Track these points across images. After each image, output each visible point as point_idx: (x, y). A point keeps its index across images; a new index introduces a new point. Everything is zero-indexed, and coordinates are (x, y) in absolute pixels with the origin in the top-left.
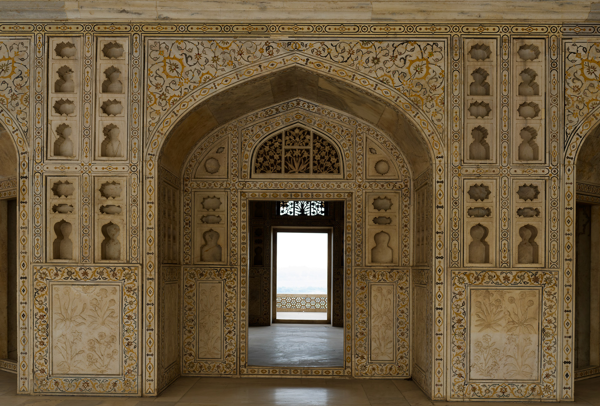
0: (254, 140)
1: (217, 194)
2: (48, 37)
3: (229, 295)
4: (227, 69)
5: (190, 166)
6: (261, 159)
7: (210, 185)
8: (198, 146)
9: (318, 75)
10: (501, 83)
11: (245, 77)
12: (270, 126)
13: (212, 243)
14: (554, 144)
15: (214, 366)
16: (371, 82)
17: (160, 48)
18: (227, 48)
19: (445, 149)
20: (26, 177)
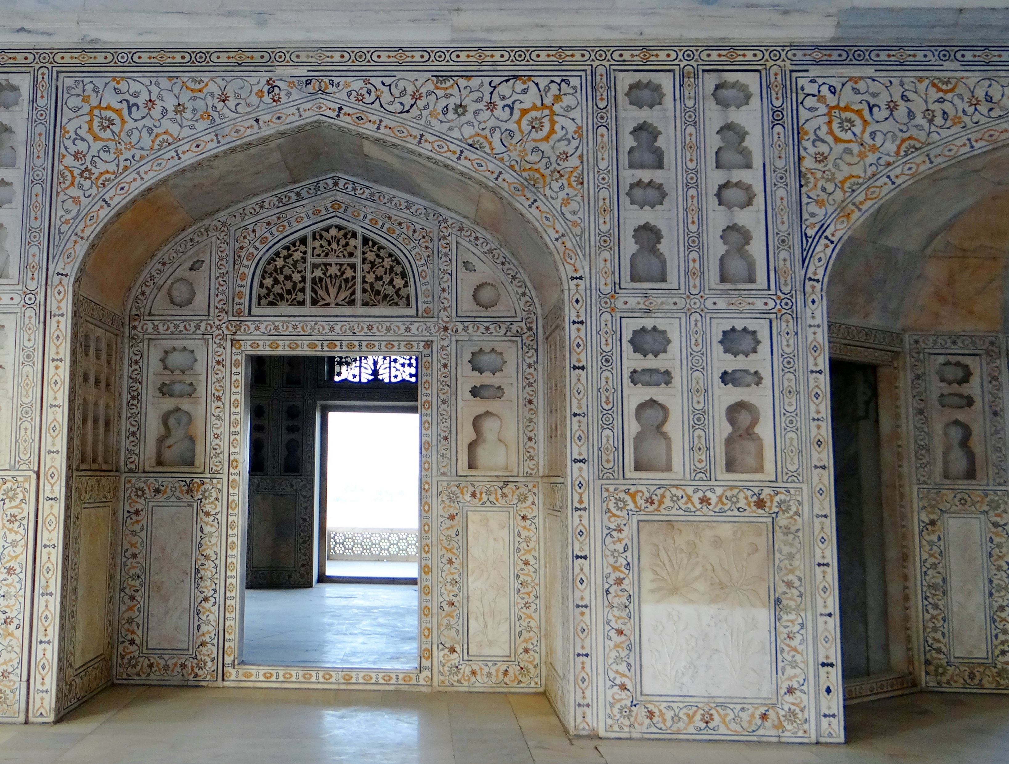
0: (256, 248)
1: (189, 344)
4: (200, 126)
5: (143, 293)
6: (268, 282)
7: (176, 327)
8: (155, 259)
9: (360, 135)
10: (683, 147)
11: (231, 140)
12: (285, 223)
13: (178, 433)
14: (783, 254)
15: (175, 664)
16: (452, 147)
17: (84, 91)
18: (200, 90)
19: (586, 263)
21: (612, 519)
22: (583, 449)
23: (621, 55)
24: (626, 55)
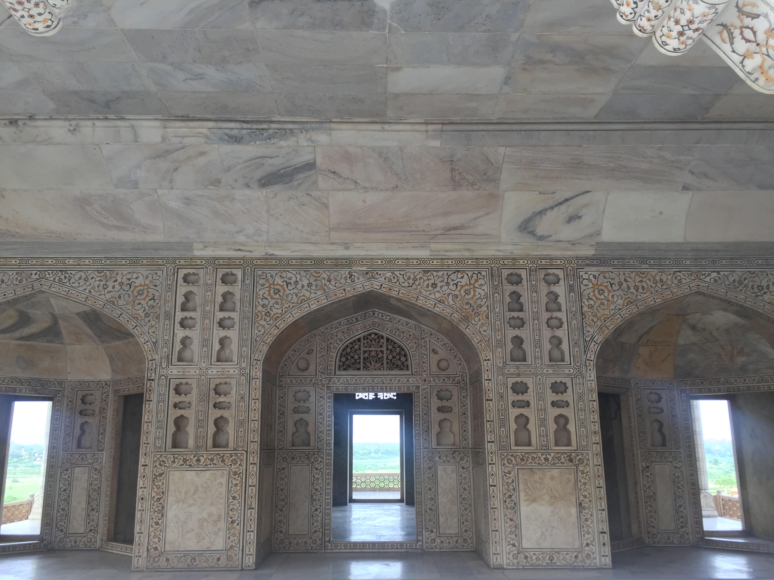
0: (337, 344)
1: (307, 389)
2: (178, 269)
3: (316, 476)
4: (319, 293)
5: (285, 365)
6: (343, 359)
7: (301, 380)
8: (291, 349)
9: (390, 297)
10: (532, 302)
11: (333, 299)
12: (351, 332)
13: (302, 431)
14: (576, 349)
16: (431, 302)
17: (266, 277)
18: (319, 277)
19: (491, 353)
20: (153, 380)
22: (493, 436)
23: (503, 262)
24: (506, 262)
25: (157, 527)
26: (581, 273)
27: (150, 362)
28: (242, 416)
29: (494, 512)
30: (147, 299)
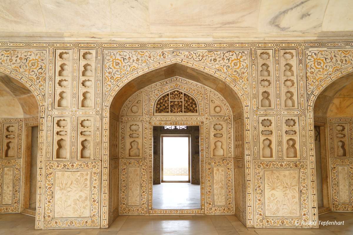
0: (155, 97)
1: (137, 123)
2: (56, 49)
3: (143, 173)
4: (144, 65)
5: (124, 110)
6: (159, 106)
7: (134, 119)
8: (128, 100)
9: (187, 67)
10: (275, 70)
11: (152, 68)
12: (163, 90)
13: (135, 147)
14: (302, 99)
15: (136, 210)
16: (213, 70)
17: (111, 55)
18: (143, 55)
19: (249, 102)
20: (43, 118)
21: (257, 171)
22: (249, 152)
23: (258, 45)
24: (260, 45)
25: (49, 204)
26: (307, 52)
27: (41, 107)
28: (98, 140)
29: (249, 195)
30: (38, 69)
